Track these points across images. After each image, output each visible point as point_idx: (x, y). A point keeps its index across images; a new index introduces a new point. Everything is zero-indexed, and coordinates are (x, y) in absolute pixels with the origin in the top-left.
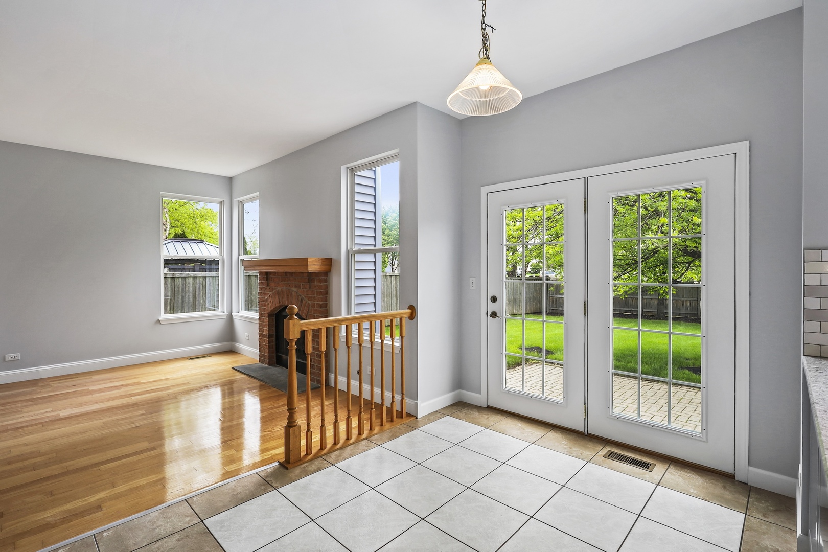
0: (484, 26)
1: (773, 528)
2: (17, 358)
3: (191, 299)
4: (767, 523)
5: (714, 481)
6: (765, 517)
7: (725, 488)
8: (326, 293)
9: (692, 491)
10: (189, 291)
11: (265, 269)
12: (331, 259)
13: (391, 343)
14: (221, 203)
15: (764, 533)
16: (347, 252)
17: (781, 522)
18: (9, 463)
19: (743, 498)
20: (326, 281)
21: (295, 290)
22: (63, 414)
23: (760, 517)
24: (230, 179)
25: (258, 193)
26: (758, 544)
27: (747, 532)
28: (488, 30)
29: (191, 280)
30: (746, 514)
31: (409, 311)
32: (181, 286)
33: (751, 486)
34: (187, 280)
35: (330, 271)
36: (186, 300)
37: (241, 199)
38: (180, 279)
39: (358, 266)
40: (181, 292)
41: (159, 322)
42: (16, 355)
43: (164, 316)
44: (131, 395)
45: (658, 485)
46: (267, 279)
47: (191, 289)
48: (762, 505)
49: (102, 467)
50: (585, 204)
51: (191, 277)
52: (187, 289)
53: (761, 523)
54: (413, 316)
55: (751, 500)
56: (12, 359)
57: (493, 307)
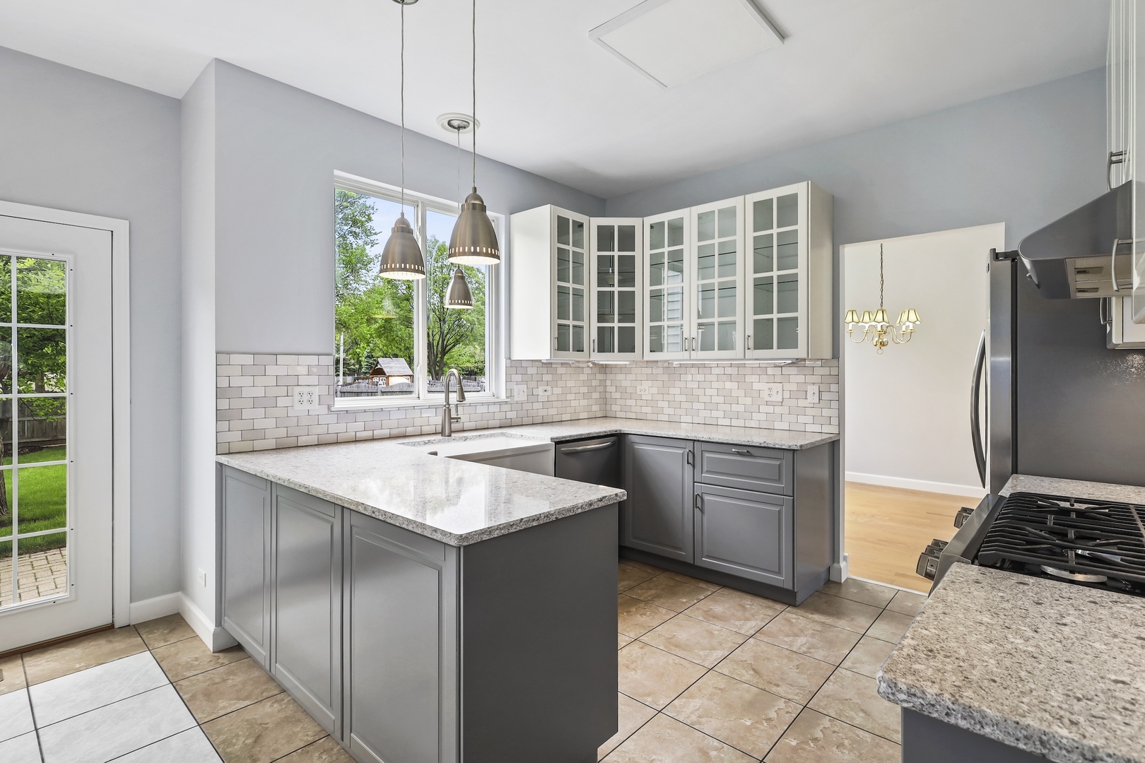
1: (180, 645)
4: (173, 645)
5: (93, 643)
6: (167, 641)
7: (110, 642)
9: (78, 666)
15: (177, 654)
17: (182, 636)
19: (136, 639)
23: (163, 644)
26: (179, 665)
27: (163, 662)
30: (149, 650)
33: (134, 625)
45: (28, 686)
48: (156, 634)
53: (167, 648)
55: (144, 636)
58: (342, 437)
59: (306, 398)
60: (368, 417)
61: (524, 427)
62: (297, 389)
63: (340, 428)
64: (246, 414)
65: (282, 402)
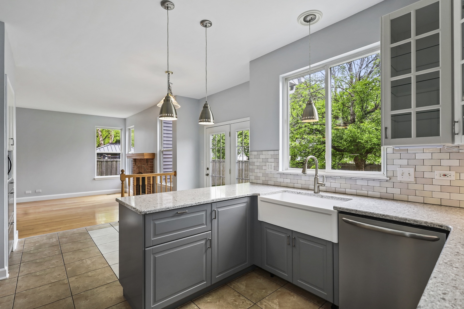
0: (169, 83)
2: (40, 192)
3: (115, 171)
8: (153, 167)
10: (114, 167)
11: (134, 158)
12: (155, 153)
13: (165, 184)
14: (121, 130)
16: (160, 151)
18: (36, 220)
20: (153, 162)
21: (143, 166)
22: (54, 209)
24: (125, 119)
25: (134, 126)
28: (171, 84)
29: (115, 162)
31: (174, 173)
32: (110, 165)
34: (113, 162)
35: (154, 158)
36: (113, 171)
37: (129, 128)
38: (110, 162)
39: (164, 157)
40: (110, 168)
41: (94, 179)
42: (39, 190)
43: (96, 177)
44: (79, 205)
46: (135, 162)
47: (115, 166)
49: (63, 221)
50: (230, 134)
51: (115, 161)
52: (113, 167)
54: (175, 175)
56: (38, 192)
57: (208, 172)
58: (282, 184)
59: (270, 167)
60: (292, 177)
61: (409, 203)
62: (268, 163)
63: (281, 180)
64: (256, 171)
65: (264, 168)
